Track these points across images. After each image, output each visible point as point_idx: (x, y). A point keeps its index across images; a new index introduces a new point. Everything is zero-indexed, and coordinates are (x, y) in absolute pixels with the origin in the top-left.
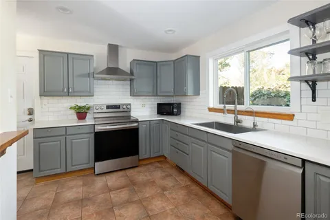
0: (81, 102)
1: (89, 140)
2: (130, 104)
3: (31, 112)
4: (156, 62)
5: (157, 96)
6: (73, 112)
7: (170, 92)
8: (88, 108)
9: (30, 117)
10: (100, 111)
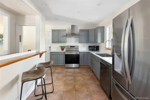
0: (63, 45)
2: (78, 46)
3: (50, 48)
4: (88, 30)
5: (88, 43)
6: (60, 48)
7: (93, 41)
8: (65, 47)
10: (68, 48)
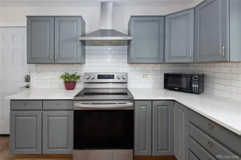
1: (68, 119)
3: (28, 79)
4: (165, 17)
5: (164, 63)
9: (27, 83)
10: (90, 80)
